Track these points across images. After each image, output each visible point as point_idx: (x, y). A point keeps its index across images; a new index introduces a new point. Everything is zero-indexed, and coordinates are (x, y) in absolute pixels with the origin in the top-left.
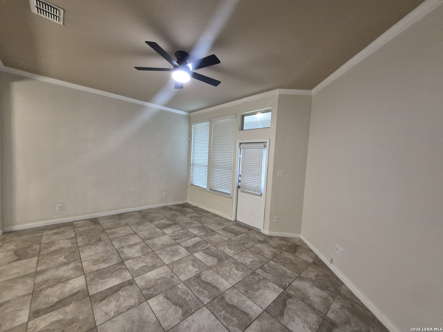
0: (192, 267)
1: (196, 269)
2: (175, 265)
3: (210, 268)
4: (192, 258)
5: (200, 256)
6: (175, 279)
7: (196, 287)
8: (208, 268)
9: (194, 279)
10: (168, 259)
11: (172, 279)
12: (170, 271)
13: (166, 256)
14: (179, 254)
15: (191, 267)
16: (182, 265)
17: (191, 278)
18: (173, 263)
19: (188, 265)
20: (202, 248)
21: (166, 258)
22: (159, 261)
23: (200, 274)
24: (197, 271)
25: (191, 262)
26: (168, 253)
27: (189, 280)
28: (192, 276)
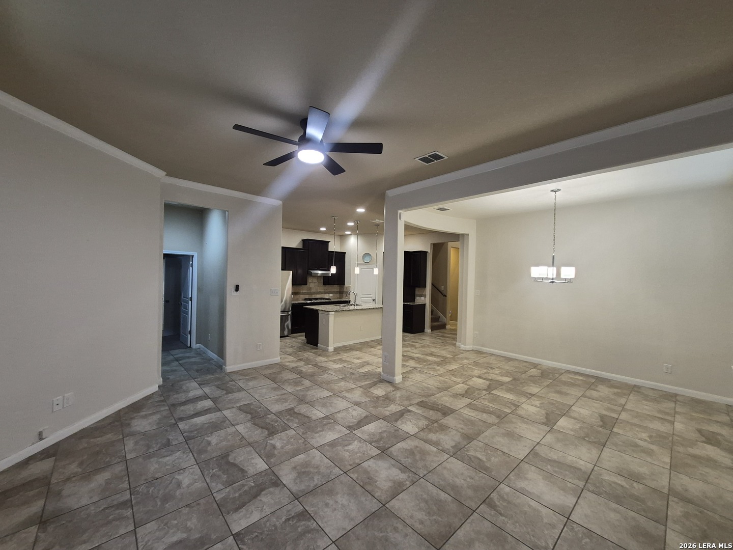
0: (276, 445)
1: (272, 442)
2: (301, 447)
3: (250, 444)
4: (272, 460)
5: (256, 464)
6: (301, 431)
7: (278, 425)
8: (252, 445)
9: (278, 431)
10: (314, 458)
11: (305, 432)
12: (309, 440)
13: (319, 462)
14: (295, 468)
15: (278, 445)
16: (292, 447)
17: (281, 432)
18: (306, 450)
19: (282, 447)
20: (243, 485)
21: (317, 458)
22: (328, 454)
23: (267, 436)
24: (272, 439)
25: (276, 453)
26: (316, 471)
27: (284, 430)
28: (279, 434)
